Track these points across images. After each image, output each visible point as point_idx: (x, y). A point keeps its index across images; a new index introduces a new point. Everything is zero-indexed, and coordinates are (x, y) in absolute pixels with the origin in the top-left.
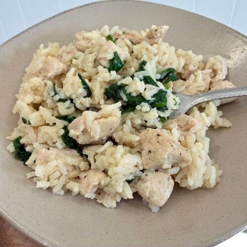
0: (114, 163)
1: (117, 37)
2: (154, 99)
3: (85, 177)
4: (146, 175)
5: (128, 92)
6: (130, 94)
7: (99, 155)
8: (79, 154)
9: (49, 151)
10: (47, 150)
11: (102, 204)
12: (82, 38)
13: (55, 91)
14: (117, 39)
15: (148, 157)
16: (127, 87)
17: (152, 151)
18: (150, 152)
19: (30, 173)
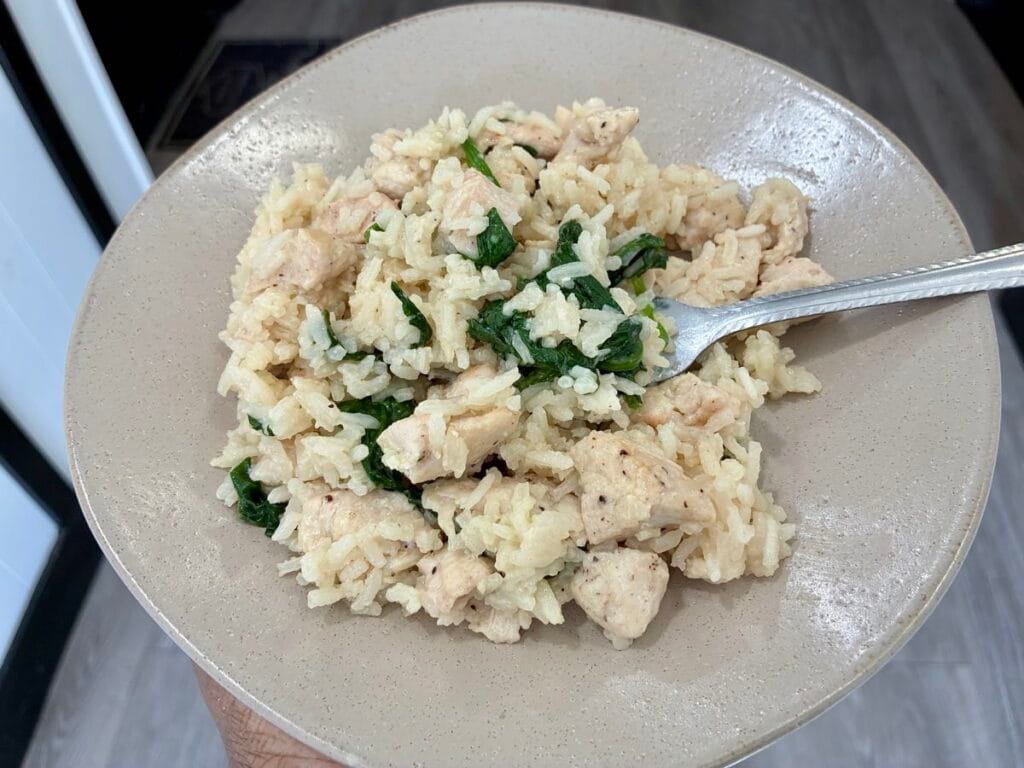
0: (508, 538)
1: (491, 143)
2: (607, 351)
3: (434, 571)
4: (595, 559)
5: (533, 336)
6: (539, 341)
7: (467, 513)
8: (412, 506)
9: (331, 504)
10: (325, 501)
11: (481, 635)
12: (388, 155)
13: (331, 334)
14: (490, 149)
15: (599, 512)
16: (529, 320)
17: (609, 499)
18: (602, 499)
19: (286, 562)
